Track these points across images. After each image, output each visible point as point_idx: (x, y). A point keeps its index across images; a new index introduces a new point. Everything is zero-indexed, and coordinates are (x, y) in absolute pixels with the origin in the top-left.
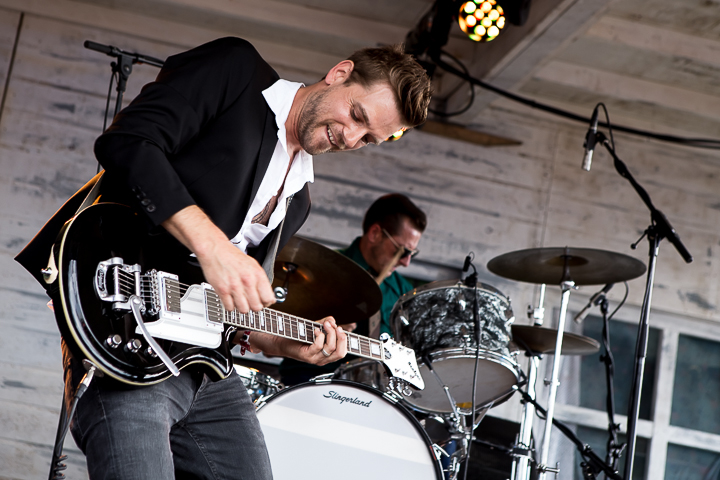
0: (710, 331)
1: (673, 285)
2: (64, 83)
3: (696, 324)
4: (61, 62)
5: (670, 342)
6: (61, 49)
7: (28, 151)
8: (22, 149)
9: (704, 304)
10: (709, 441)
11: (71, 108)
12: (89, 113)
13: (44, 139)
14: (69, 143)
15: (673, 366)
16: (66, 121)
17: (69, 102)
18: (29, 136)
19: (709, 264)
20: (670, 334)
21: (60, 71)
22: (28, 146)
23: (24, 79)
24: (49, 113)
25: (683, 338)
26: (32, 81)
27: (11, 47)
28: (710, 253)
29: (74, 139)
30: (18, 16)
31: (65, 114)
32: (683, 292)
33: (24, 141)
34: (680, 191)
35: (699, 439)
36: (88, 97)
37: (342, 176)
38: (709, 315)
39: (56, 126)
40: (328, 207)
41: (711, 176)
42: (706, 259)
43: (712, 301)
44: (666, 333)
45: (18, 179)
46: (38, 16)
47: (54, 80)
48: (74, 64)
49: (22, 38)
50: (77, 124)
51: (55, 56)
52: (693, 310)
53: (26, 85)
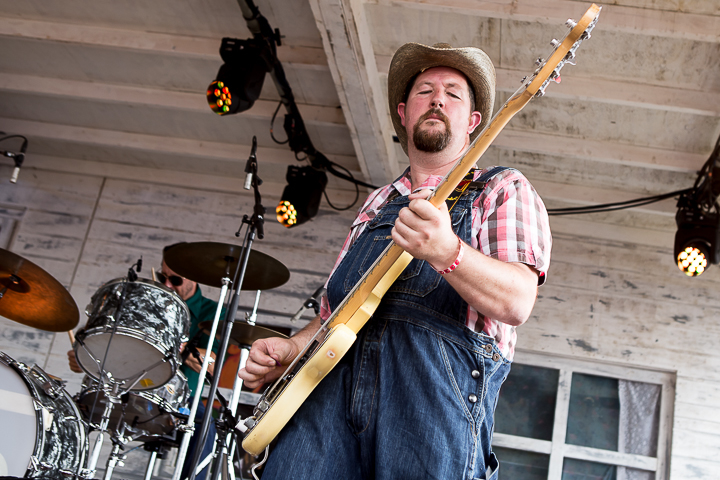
0: (597, 369)
1: (563, 334)
2: (126, 220)
3: (586, 363)
4: (125, 207)
5: (566, 379)
6: (126, 198)
7: (99, 265)
8: (95, 264)
9: (589, 348)
10: (598, 455)
11: (129, 236)
12: (140, 238)
13: (110, 257)
14: (125, 258)
15: (568, 397)
16: (125, 244)
17: (128, 232)
18: (100, 255)
19: (592, 317)
20: (565, 373)
21: (124, 212)
22: (99, 262)
23: (102, 219)
24: (115, 240)
25: (575, 374)
26: (106, 220)
27: (95, 200)
28: (592, 309)
29: (129, 256)
30: (101, 181)
31: (125, 240)
32: (571, 339)
33: (97, 259)
34: (568, 264)
35: (589, 454)
36: (141, 228)
37: (311, 269)
38: (592, 355)
39: (118, 248)
40: (300, 292)
41: (592, 251)
42: (591, 314)
43: (594, 345)
44: (562, 372)
45: (91, 285)
46: (114, 179)
47: (120, 219)
48: (134, 207)
49: (103, 193)
50: (132, 246)
51: (122, 203)
52: (580, 352)
53: (102, 223)
